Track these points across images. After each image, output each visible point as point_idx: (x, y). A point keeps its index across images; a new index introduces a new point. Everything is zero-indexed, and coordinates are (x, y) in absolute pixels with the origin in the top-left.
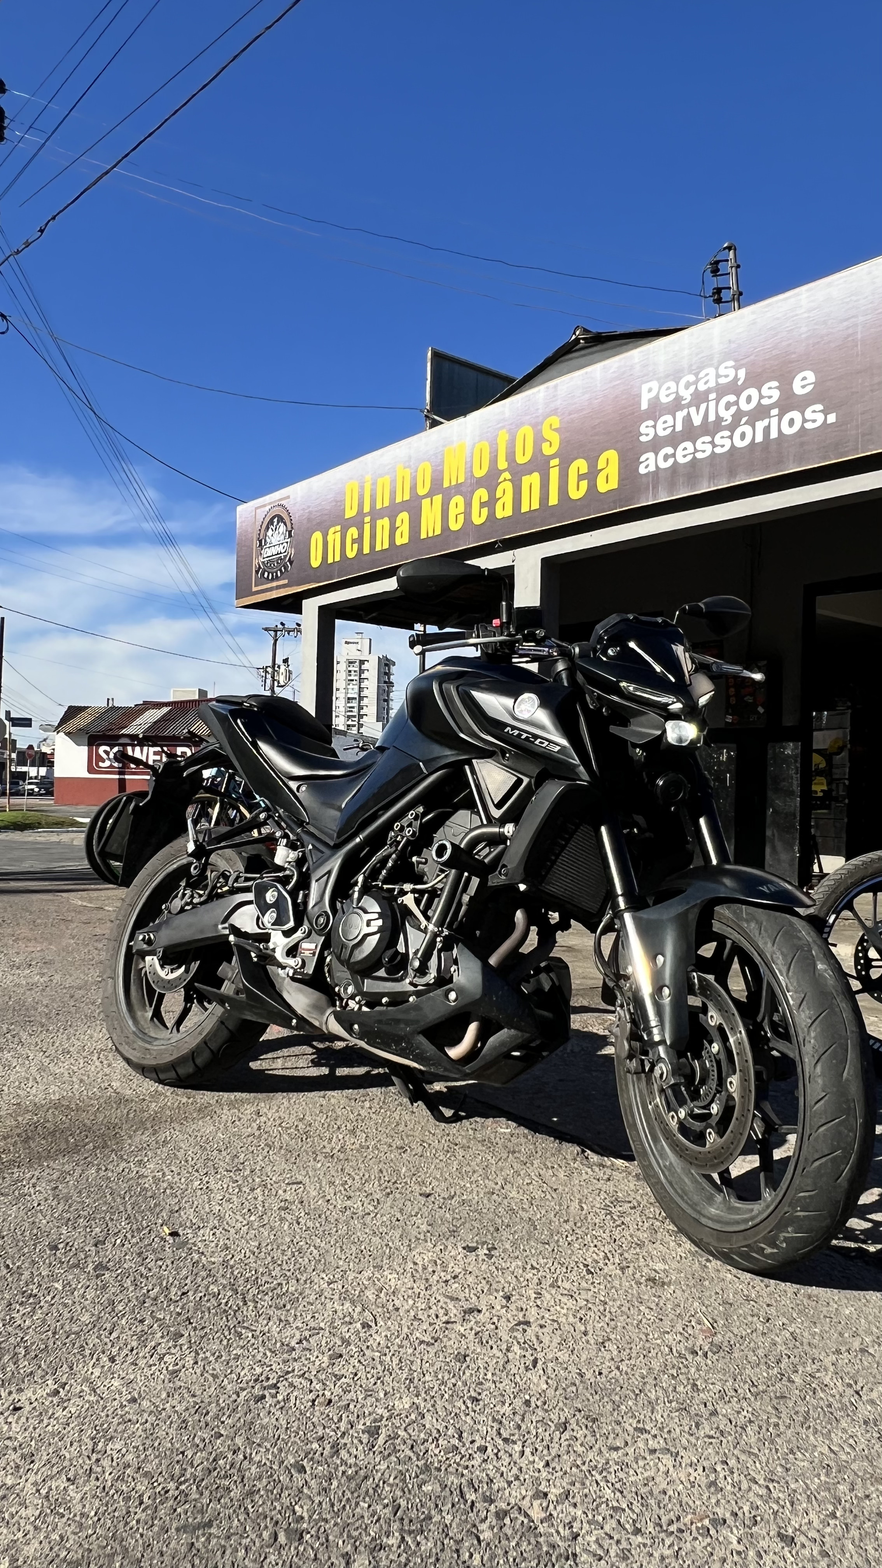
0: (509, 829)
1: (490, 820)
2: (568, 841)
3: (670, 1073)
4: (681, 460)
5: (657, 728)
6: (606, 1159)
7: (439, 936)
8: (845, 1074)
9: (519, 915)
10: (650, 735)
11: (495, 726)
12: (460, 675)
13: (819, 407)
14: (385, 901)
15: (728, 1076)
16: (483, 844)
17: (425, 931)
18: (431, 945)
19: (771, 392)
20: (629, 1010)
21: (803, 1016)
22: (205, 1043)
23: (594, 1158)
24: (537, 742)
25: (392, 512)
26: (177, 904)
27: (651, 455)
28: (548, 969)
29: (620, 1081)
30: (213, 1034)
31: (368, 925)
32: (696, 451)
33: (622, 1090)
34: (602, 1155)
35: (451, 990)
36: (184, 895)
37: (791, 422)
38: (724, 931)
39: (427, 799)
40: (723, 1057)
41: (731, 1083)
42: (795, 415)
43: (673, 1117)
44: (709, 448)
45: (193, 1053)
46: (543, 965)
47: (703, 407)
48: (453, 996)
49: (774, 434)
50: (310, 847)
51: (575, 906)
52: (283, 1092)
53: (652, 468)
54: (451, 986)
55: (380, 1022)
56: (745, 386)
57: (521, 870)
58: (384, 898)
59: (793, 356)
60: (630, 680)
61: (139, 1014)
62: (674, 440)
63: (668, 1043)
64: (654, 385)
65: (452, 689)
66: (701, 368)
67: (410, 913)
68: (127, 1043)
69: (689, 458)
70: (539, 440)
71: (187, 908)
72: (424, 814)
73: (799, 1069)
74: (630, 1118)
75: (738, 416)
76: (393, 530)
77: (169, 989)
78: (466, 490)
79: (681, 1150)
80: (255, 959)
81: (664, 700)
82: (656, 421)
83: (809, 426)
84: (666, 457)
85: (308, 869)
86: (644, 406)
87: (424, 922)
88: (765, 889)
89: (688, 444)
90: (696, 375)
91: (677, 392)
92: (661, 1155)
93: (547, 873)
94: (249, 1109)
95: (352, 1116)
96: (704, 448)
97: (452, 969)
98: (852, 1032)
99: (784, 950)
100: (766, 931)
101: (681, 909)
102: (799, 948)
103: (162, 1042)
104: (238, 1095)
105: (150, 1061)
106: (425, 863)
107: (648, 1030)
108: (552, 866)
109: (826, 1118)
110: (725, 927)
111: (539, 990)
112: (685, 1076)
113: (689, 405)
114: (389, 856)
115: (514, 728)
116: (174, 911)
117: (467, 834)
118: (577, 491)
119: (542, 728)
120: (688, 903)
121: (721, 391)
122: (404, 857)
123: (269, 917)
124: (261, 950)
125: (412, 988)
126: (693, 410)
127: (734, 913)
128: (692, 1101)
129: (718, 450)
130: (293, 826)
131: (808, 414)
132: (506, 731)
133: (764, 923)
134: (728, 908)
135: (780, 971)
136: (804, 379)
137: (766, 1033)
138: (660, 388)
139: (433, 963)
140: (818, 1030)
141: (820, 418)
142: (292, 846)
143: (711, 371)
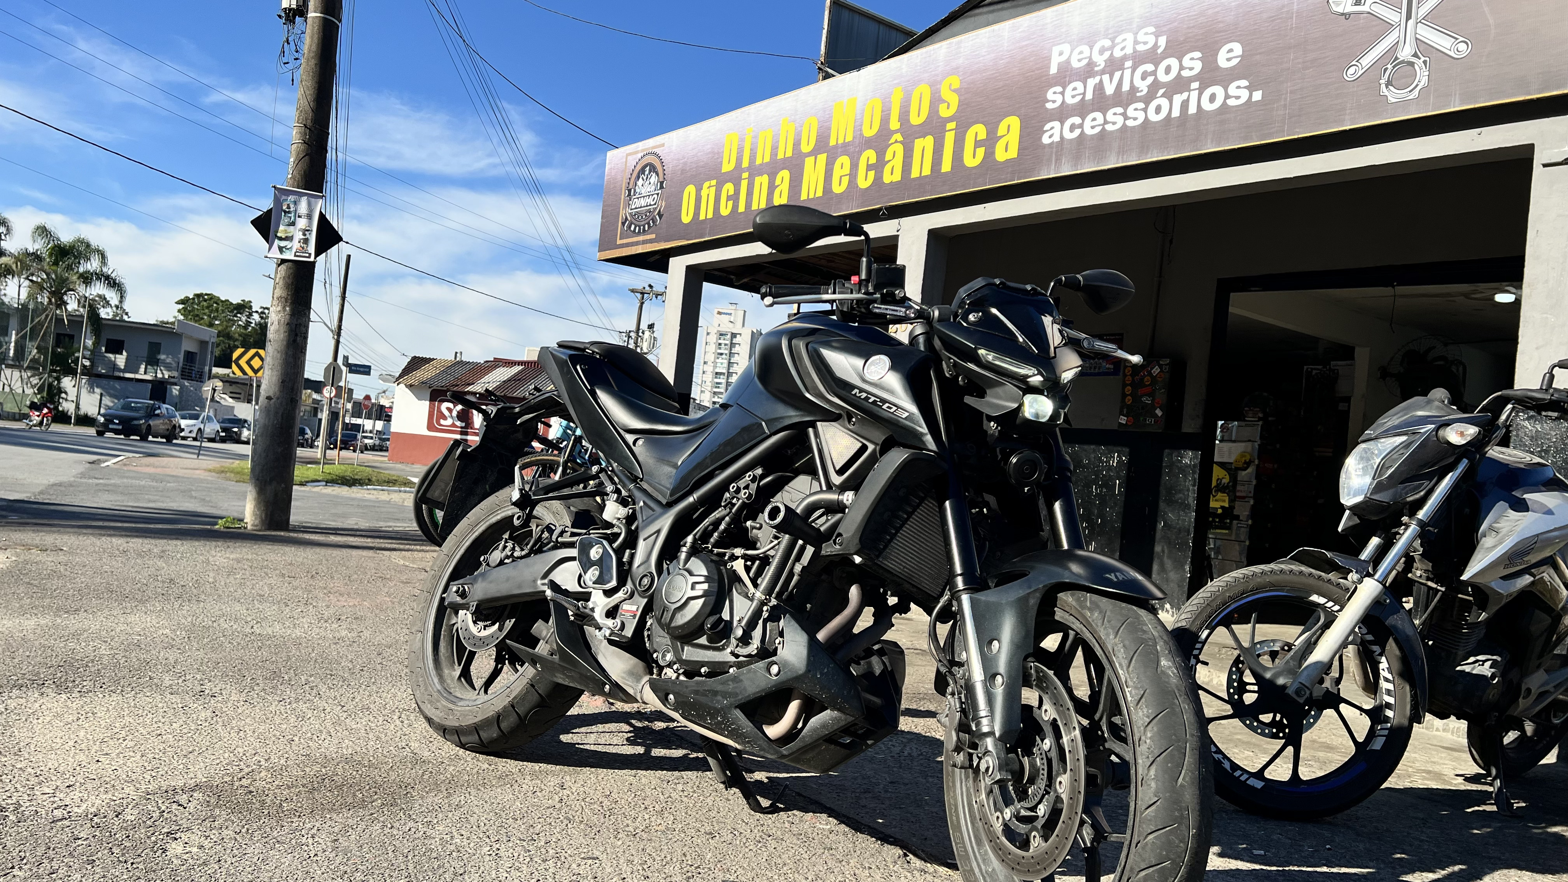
0: (848, 497)
1: (830, 487)
2: (910, 515)
3: (997, 768)
4: (1089, 131)
5: (1014, 401)
6: (929, 865)
7: (766, 604)
8: (1180, 780)
9: (854, 592)
10: (1007, 407)
11: (841, 387)
12: (813, 332)
13: (1244, 83)
14: (713, 565)
15: (1058, 775)
16: (822, 510)
17: (752, 600)
18: (757, 614)
19: (1193, 63)
20: (960, 698)
21: (1141, 714)
22: (513, 706)
23: (916, 862)
24: (884, 407)
25: (772, 169)
26: (496, 556)
27: (1056, 124)
28: (881, 653)
29: (947, 778)
30: (522, 697)
31: (693, 588)
32: (1106, 122)
33: (948, 786)
34: (925, 861)
35: (774, 663)
36: (505, 547)
37: (1212, 98)
38: (1066, 620)
39: (767, 461)
40: (1054, 755)
41: (1060, 783)
42: (1218, 90)
43: (998, 818)
44: (1120, 120)
45: (499, 716)
46: (876, 647)
47: (1117, 75)
48: (775, 669)
49: (1192, 109)
50: (642, 504)
51: (914, 586)
52: (592, 767)
53: (1056, 138)
54: (774, 658)
55: (696, 692)
56: (1166, 55)
57: (857, 541)
58: (712, 561)
59: (1221, 25)
60: (990, 348)
61: (446, 671)
62: (1082, 109)
63: (997, 734)
64: (1066, 48)
65: (800, 345)
66: (1118, 33)
67: (739, 580)
68: (430, 702)
69: (1098, 130)
70: (936, 100)
71: (506, 561)
72: (762, 477)
73: (1133, 772)
74: (954, 818)
75: (1155, 86)
76: (772, 188)
77: (479, 647)
78: (853, 150)
79: (1004, 853)
80: (572, 618)
81: (1023, 371)
82: (1064, 88)
83: (1231, 102)
84: (1072, 128)
85: (637, 528)
86: (1053, 70)
87: (752, 589)
88: (1112, 577)
89: (1098, 115)
90: (1113, 40)
91: (1090, 58)
92: (984, 860)
93: (886, 547)
94: (553, 781)
95: (662, 797)
96: (1115, 119)
97: (777, 641)
98: (1192, 735)
99: (1127, 643)
100: (1109, 622)
101: (1021, 593)
102: (1142, 641)
103: (467, 703)
104: (543, 766)
105: (452, 722)
106: (760, 528)
107: (977, 719)
108: (890, 541)
109: (1156, 826)
110: (1067, 616)
111: (869, 674)
112: (1013, 773)
113: (1103, 72)
114: (723, 518)
115: (862, 390)
116: (493, 564)
117: (804, 499)
118: (972, 159)
119: (891, 392)
120: (1030, 587)
121: (1139, 59)
122: (738, 520)
123: (592, 574)
124: (578, 608)
125: (733, 659)
126: (1106, 78)
127: (1078, 600)
128: (1019, 801)
129: (1130, 123)
130: (627, 482)
131: (1232, 89)
132: (853, 393)
133: (1108, 613)
134: (1072, 595)
135: (1120, 665)
136: (1231, 51)
137: (1103, 732)
138: (1071, 52)
139: (757, 633)
140: (1155, 729)
141: (1245, 95)
142: (623, 502)
143: (1130, 37)
